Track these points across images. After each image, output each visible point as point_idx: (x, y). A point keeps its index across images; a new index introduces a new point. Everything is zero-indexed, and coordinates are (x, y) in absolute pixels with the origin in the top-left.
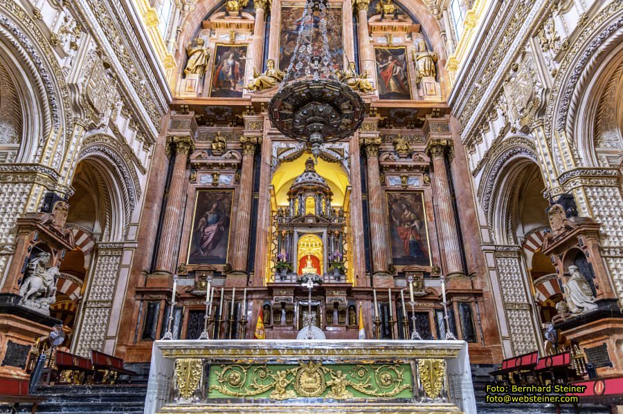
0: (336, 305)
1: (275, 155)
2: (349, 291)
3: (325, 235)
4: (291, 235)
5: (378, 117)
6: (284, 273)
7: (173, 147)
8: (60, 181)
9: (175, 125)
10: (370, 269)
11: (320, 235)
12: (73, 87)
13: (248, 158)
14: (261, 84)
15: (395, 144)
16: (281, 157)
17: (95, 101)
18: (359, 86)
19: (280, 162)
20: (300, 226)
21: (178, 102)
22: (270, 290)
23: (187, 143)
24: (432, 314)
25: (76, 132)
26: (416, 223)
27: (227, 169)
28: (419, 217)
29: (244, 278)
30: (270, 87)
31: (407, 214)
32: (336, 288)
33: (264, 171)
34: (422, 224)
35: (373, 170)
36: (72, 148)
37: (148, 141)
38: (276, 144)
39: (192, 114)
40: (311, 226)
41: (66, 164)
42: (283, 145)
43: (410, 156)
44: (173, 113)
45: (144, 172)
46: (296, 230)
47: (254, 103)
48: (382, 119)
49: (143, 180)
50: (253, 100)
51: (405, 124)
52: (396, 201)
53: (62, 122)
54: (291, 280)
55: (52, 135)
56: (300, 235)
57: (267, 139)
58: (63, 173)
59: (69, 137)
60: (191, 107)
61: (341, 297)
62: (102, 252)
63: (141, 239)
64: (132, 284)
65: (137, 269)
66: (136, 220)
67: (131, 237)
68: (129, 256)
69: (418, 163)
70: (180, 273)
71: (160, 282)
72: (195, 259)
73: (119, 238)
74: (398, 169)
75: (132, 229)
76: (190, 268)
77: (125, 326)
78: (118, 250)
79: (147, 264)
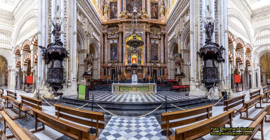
0: (139, 69)
1: (126, 35)
2: (142, 66)
3: (137, 55)
4: (130, 55)
5: (150, 25)
6: (129, 63)
7: (104, 35)
8: (88, 51)
10: (146, 62)
11: (136, 55)
13: (120, 36)
14: (122, 16)
15: (154, 32)
16: (128, 36)
18: (146, 16)
19: (127, 37)
20: (132, 53)
21: (103, 23)
22: (127, 66)
23: (107, 34)
24: (157, 70)
25: (88, 41)
27: (116, 39)
28: (157, 50)
31: (155, 49)
32: (139, 66)
33: (124, 39)
35: (148, 39)
36: (88, 44)
37: (99, 35)
38: (126, 32)
39: (107, 26)
40: (134, 53)
41: (88, 48)
42: (128, 32)
44: (103, 26)
45: (99, 42)
46: (131, 54)
48: (151, 25)
49: (99, 44)
52: (153, 46)
53: (86, 40)
54: (131, 64)
55: (85, 43)
56: (132, 55)
57: (124, 31)
58: (88, 50)
59: (87, 42)
60: (106, 24)
61: (141, 68)
62: (94, 60)
63: (101, 57)
64: (101, 66)
65: (101, 63)
66: (99, 53)
67: (99, 57)
68: (99, 60)
69: (158, 38)
70: (109, 62)
71: (105, 65)
72: (111, 59)
73: (97, 57)
74: (154, 39)
75: (99, 55)
76: (111, 62)
77: (101, 73)
78: (97, 59)
79: (103, 62)
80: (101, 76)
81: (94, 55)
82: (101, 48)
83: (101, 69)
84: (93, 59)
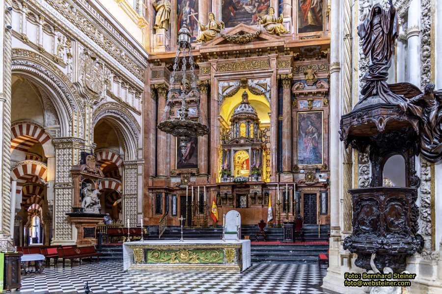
0: (256, 194)
1: (220, 92)
2: (264, 185)
3: (250, 151)
4: (230, 151)
5: (292, 54)
6: (225, 177)
7: (155, 92)
9: (155, 75)
10: (279, 170)
11: (247, 151)
12: (77, 84)
13: (203, 96)
14: (205, 37)
15: (305, 74)
16: (225, 94)
17: (93, 87)
18: (275, 31)
19: (224, 97)
20: (235, 146)
21: (153, 58)
22: (219, 186)
23: (163, 89)
24: (318, 195)
25: (87, 111)
26: (316, 135)
27: (192, 103)
28: (318, 130)
29: (206, 178)
30: (212, 38)
31: (311, 128)
32: (256, 185)
33: (214, 105)
34: (320, 135)
35: (286, 99)
36: (87, 122)
37: (138, 91)
38: (221, 83)
39: (163, 65)
40: (242, 145)
41: (87, 133)
42: (226, 84)
43: (315, 83)
44: (151, 65)
45: (139, 113)
46: (233, 149)
47: (202, 54)
48: (295, 55)
49: (139, 119)
50: (201, 51)
51: (314, 56)
52: (304, 119)
53: (77, 108)
54: (230, 180)
55: (75, 117)
56: (235, 151)
57: (214, 81)
58: (87, 138)
59: (84, 115)
60: (162, 60)
61: (258, 189)
62: (127, 167)
63: (146, 158)
64: (146, 185)
65: (146, 176)
66: (140, 146)
67: (140, 157)
68: (140, 169)
69: (320, 90)
70: (172, 175)
71: (160, 183)
72: (180, 165)
73: (134, 158)
74: (306, 95)
75: (140, 152)
76: (177, 172)
77: (146, 207)
78: (135, 165)
79: (152, 172)
80: (145, 217)
81: (124, 150)
82: (146, 132)
83: (146, 196)
84: (123, 165)
